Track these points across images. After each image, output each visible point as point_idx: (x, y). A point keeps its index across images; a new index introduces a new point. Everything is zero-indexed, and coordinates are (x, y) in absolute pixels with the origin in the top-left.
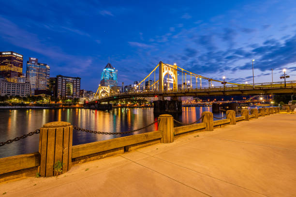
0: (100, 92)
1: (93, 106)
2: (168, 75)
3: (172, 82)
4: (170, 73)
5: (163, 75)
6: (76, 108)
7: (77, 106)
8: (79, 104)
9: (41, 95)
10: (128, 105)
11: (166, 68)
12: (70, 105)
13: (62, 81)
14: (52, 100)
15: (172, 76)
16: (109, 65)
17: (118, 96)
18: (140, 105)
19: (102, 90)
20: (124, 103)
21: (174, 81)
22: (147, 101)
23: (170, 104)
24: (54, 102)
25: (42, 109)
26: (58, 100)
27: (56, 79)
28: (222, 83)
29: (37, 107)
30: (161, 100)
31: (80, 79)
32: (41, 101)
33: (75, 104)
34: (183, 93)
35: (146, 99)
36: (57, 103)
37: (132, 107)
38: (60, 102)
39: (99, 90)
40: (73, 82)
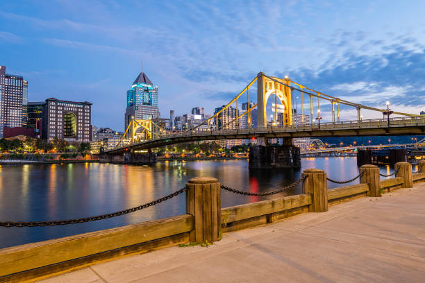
0: (134, 130)
1: (117, 158)
2: (274, 99)
3: (283, 111)
4: (278, 94)
5: (266, 97)
6: (85, 162)
7: (87, 157)
8: (90, 154)
9: (18, 137)
10: (183, 155)
11: (271, 84)
12: (75, 156)
13: (57, 110)
14: (38, 146)
15: (281, 99)
16: (142, 78)
17: (173, 139)
18: (208, 154)
19: (138, 127)
20: (176, 152)
21: (285, 109)
22: (219, 147)
23: (279, 152)
24: (41, 152)
25: (22, 165)
26: (51, 147)
27: (45, 106)
28: (385, 113)
29: (13, 161)
30: (264, 144)
31: (90, 105)
32: (20, 149)
33: (83, 155)
34: (308, 132)
35: (217, 142)
36: (48, 153)
37: (190, 159)
38: (54, 150)
39: (131, 126)
40: (78, 111)
